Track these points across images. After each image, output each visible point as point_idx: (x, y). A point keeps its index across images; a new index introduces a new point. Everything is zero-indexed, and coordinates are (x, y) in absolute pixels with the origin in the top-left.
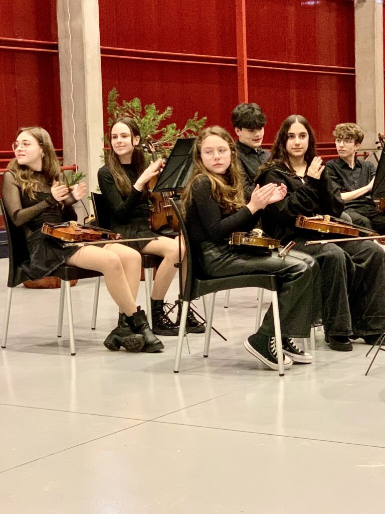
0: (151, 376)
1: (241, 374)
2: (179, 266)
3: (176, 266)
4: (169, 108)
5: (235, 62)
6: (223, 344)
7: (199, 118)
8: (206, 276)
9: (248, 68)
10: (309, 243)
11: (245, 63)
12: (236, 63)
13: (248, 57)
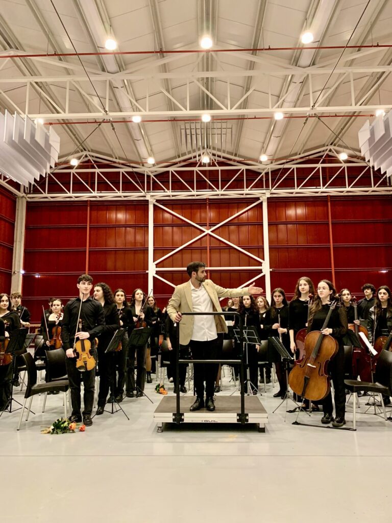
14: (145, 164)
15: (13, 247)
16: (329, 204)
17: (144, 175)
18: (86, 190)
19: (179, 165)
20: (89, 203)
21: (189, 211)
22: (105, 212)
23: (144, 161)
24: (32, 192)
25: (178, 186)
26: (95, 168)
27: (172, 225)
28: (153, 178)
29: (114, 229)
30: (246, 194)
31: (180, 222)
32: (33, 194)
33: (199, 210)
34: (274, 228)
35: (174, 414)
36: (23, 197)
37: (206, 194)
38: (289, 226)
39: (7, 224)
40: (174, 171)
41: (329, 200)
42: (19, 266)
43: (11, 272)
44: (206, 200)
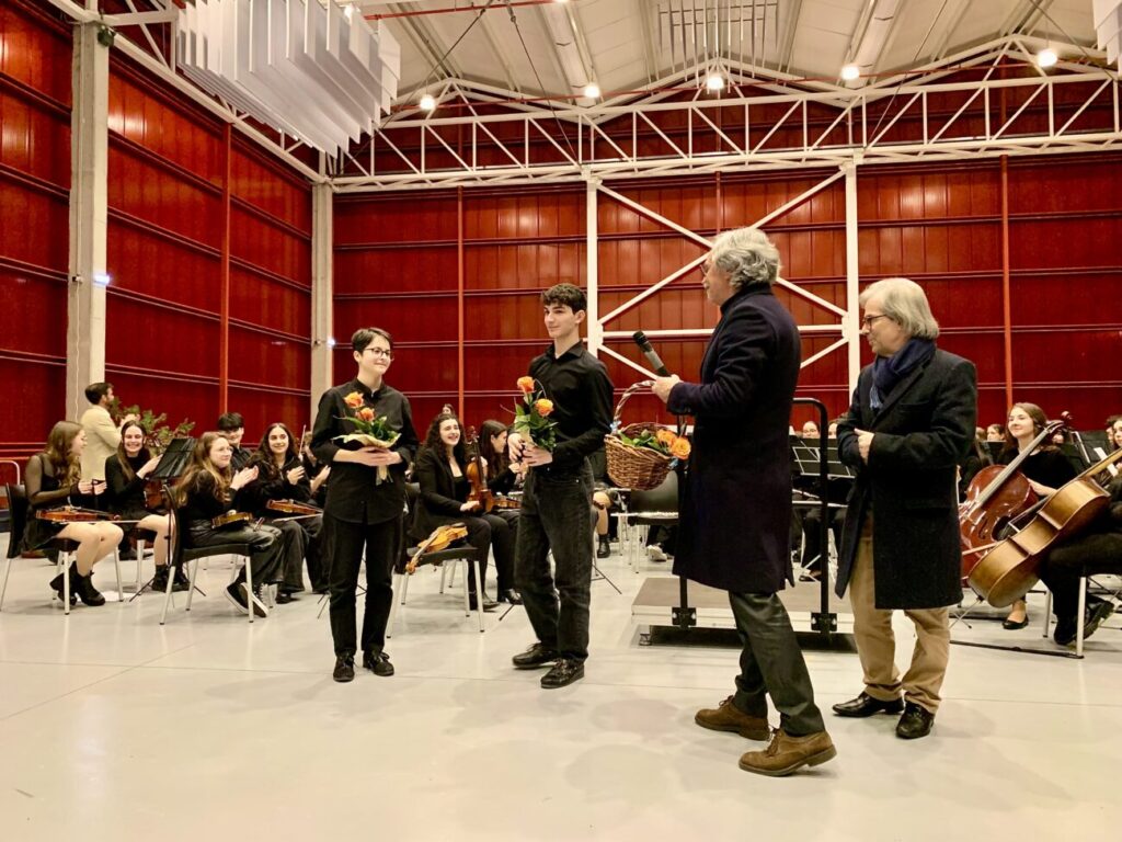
0: (138, 629)
2: (168, 538)
3: (166, 538)
6: (202, 598)
7: (189, 422)
9: (229, 387)
11: (226, 383)
12: (219, 383)
13: (229, 378)
14: (578, 100)
15: (311, 289)
16: (1005, 176)
17: (576, 125)
18: (454, 164)
19: (654, 98)
20: (460, 192)
21: (676, 202)
22: (494, 211)
23: (576, 92)
24: (342, 172)
25: (651, 146)
26: (472, 115)
27: (639, 237)
28: (595, 130)
29: (514, 248)
30: (808, 160)
31: (656, 229)
32: (344, 176)
33: (698, 201)
34: (870, 236)
35: (674, 610)
36: (325, 184)
37: (716, 162)
38: (907, 231)
39: (296, 242)
40: (645, 113)
41: (1005, 168)
42: (325, 329)
43: (310, 341)
44: (714, 175)
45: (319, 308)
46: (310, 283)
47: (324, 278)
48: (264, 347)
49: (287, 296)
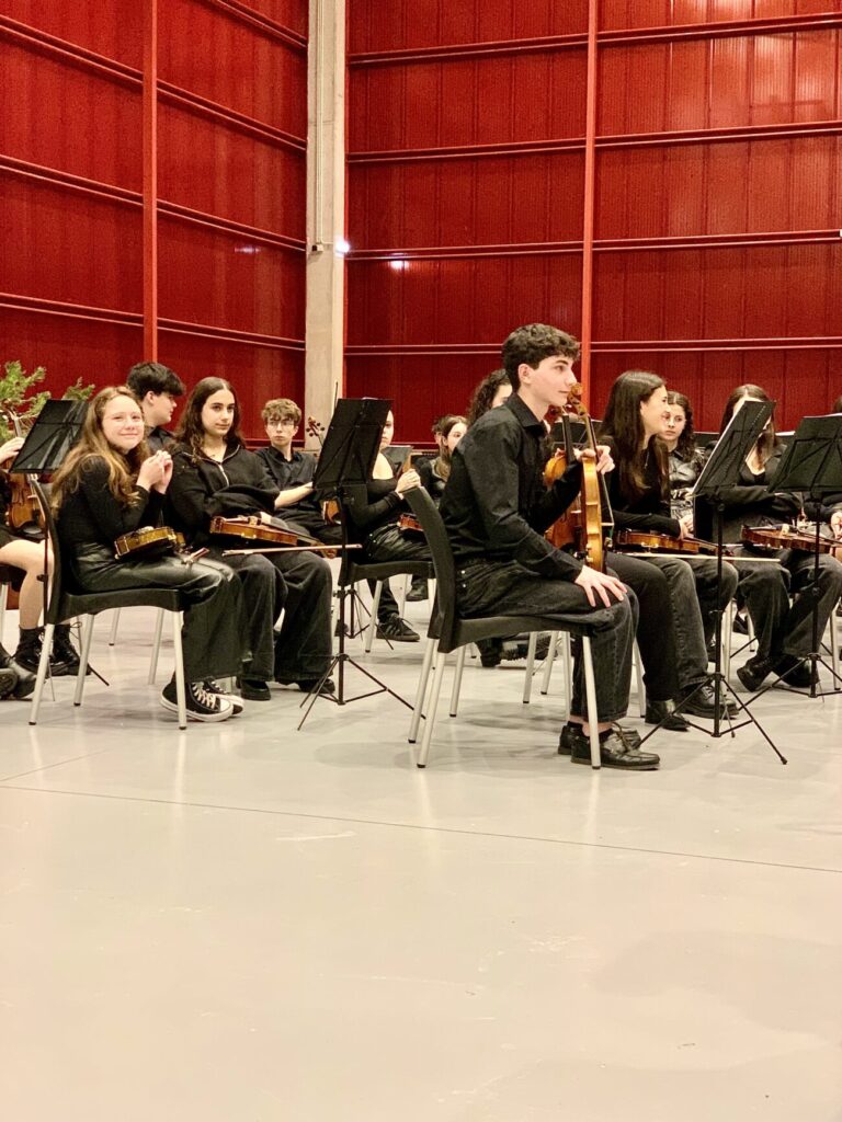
1: (126, 727)
2: (43, 578)
3: (39, 578)
4: (40, 369)
5: (140, 320)
7: (85, 385)
8: (80, 590)
9: (159, 330)
10: (228, 552)
11: (155, 323)
12: (142, 323)
13: (159, 314)
15: (304, 145)
39: (278, 52)
42: (331, 222)
43: (304, 246)
45: (322, 181)
46: (304, 134)
47: (331, 121)
48: (221, 256)
49: (262, 157)
